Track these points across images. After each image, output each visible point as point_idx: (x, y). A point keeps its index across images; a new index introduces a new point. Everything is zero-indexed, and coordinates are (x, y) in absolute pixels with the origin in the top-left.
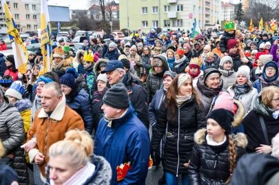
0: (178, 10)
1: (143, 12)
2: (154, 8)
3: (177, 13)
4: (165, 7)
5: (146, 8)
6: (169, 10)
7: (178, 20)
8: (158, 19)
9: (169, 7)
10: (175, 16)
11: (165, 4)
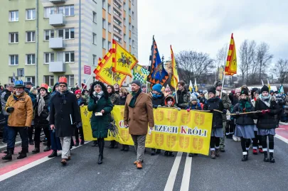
0: (67, 60)
1: (12, 63)
2: (29, 56)
3: (64, 66)
4: (47, 55)
5: (17, 56)
6: (52, 60)
7: (67, 76)
8: (35, 75)
9: (52, 55)
10: (61, 70)
11: (47, 51)
